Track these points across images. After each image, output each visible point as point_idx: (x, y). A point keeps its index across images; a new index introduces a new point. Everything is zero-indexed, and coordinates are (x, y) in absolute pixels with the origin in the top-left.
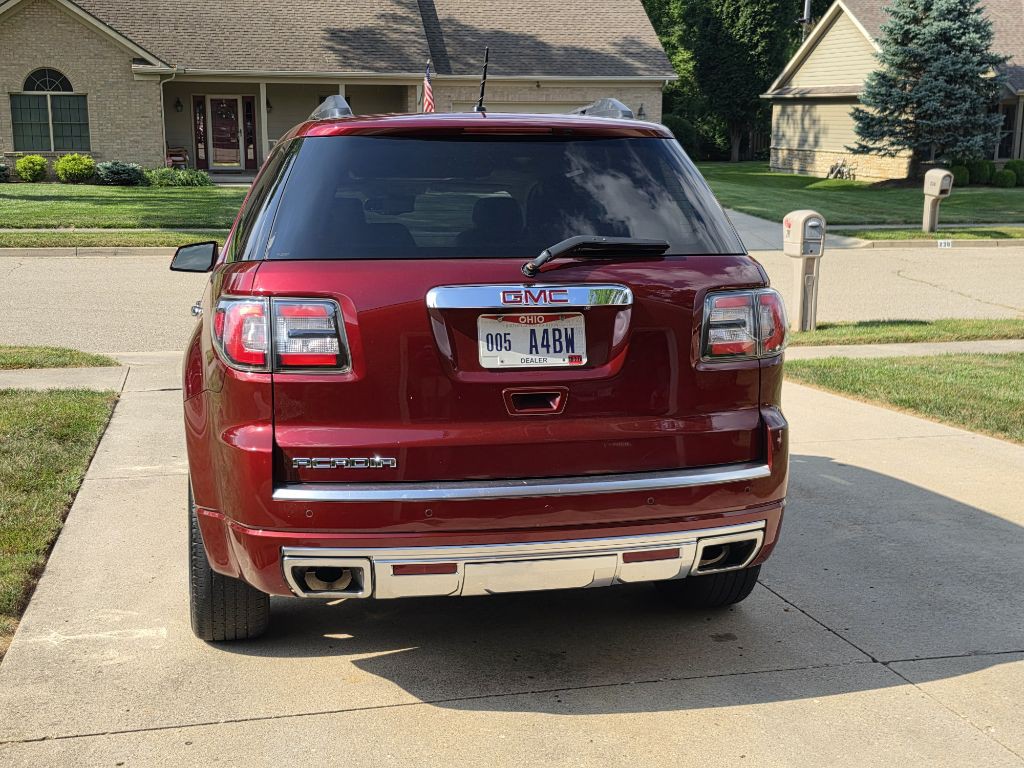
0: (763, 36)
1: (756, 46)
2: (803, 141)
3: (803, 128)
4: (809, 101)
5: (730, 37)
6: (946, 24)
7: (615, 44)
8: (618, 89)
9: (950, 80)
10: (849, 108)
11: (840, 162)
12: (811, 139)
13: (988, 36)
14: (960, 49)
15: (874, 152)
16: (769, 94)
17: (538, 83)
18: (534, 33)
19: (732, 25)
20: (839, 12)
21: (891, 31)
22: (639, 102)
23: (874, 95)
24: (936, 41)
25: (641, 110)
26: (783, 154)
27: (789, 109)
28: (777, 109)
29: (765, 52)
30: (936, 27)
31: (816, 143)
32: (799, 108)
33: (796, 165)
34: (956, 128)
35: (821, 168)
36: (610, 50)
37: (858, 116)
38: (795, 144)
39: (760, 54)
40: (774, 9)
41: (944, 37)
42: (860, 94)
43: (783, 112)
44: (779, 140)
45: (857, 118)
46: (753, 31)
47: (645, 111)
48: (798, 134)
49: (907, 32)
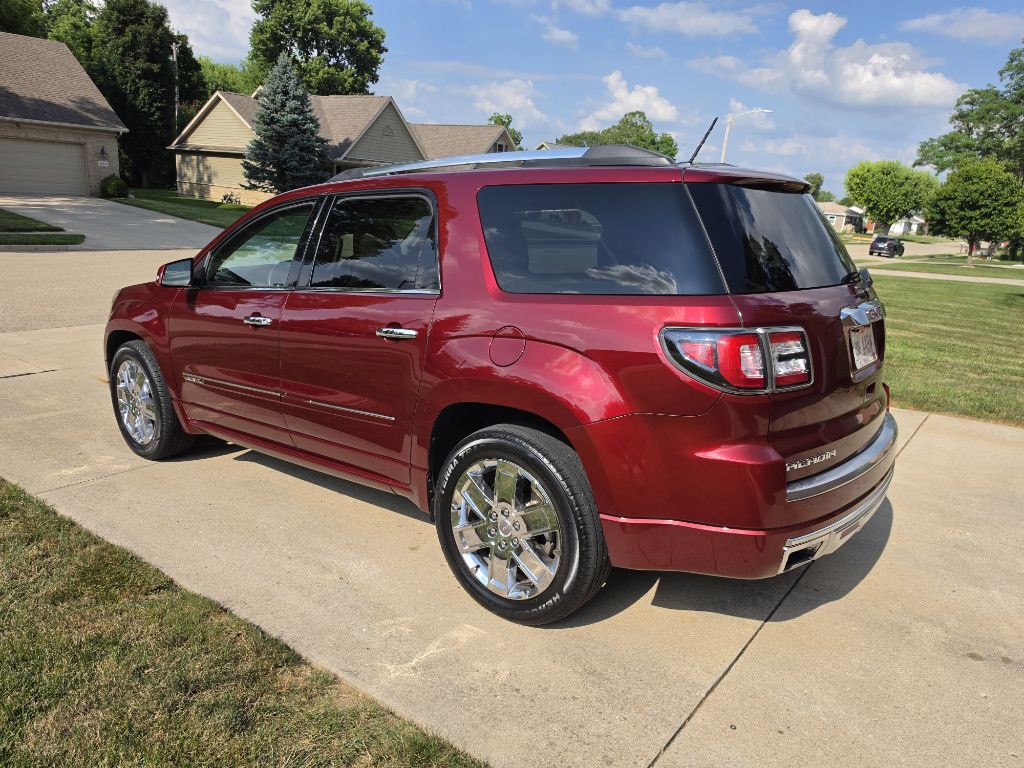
0: (158, 108)
1: (153, 115)
2: (200, 179)
3: (199, 170)
4: (203, 154)
5: (135, 106)
6: (295, 116)
7: (73, 101)
8: (85, 135)
9: (301, 150)
10: (241, 161)
11: (229, 194)
12: (206, 178)
13: (317, 126)
14: (305, 132)
15: (260, 190)
16: (173, 146)
17: (18, 124)
18: (6, 85)
19: (135, 99)
20: (218, 100)
21: (262, 116)
22: (101, 144)
23: (256, 155)
24: (290, 126)
25: (103, 150)
26: (186, 187)
27: (187, 159)
28: (178, 158)
29: (160, 119)
30: (290, 117)
31: (210, 181)
32: (195, 157)
33: (197, 194)
34: (307, 178)
35: (216, 195)
36: (71, 105)
37: (247, 166)
38: (194, 180)
39: (157, 120)
40: (163, 92)
41: (294, 123)
42: (246, 153)
43: (183, 160)
44: (181, 177)
45: (246, 167)
46: (151, 105)
47: (106, 151)
48: (195, 174)
49: (273, 118)
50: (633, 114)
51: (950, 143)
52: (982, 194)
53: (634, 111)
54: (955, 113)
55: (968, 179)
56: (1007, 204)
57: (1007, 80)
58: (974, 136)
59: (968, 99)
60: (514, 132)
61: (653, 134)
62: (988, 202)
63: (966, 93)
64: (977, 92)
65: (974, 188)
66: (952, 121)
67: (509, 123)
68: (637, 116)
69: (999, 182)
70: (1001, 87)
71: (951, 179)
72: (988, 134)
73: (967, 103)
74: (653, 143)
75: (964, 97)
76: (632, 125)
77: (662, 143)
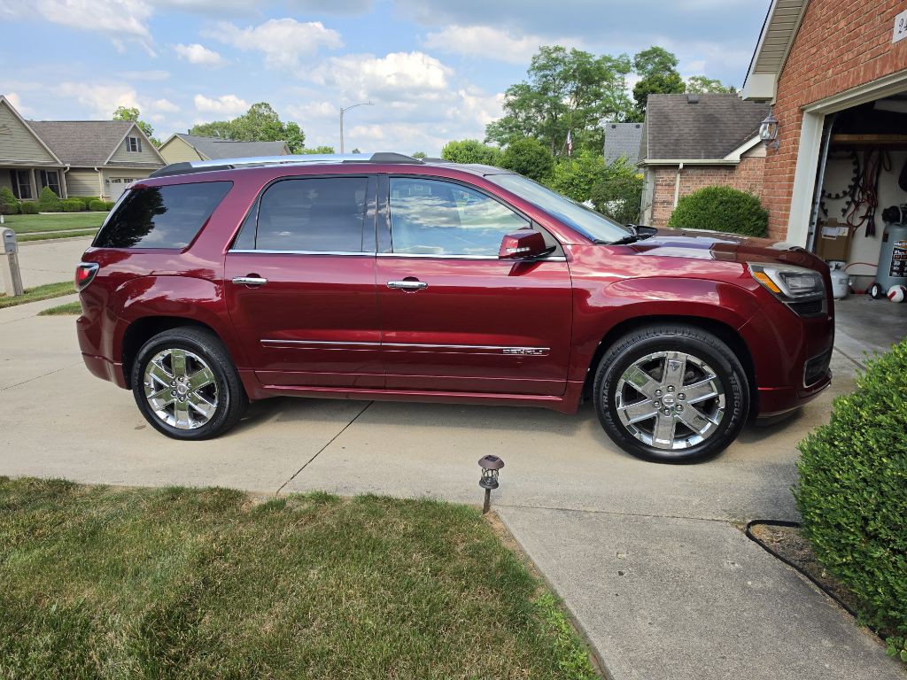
50: (259, 106)
51: (505, 124)
52: (528, 162)
53: (260, 102)
54: (506, 102)
55: (518, 152)
56: (545, 169)
57: (533, 78)
58: (520, 120)
59: (512, 92)
60: (143, 125)
61: (279, 123)
62: (532, 168)
63: (510, 87)
64: (517, 87)
65: (522, 158)
66: (504, 108)
67: (136, 116)
68: (263, 107)
69: (538, 153)
70: (531, 84)
71: (507, 151)
72: (528, 118)
73: (512, 94)
74: (282, 130)
75: (509, 90)
76: (260, 115)
77: (290, 131)
